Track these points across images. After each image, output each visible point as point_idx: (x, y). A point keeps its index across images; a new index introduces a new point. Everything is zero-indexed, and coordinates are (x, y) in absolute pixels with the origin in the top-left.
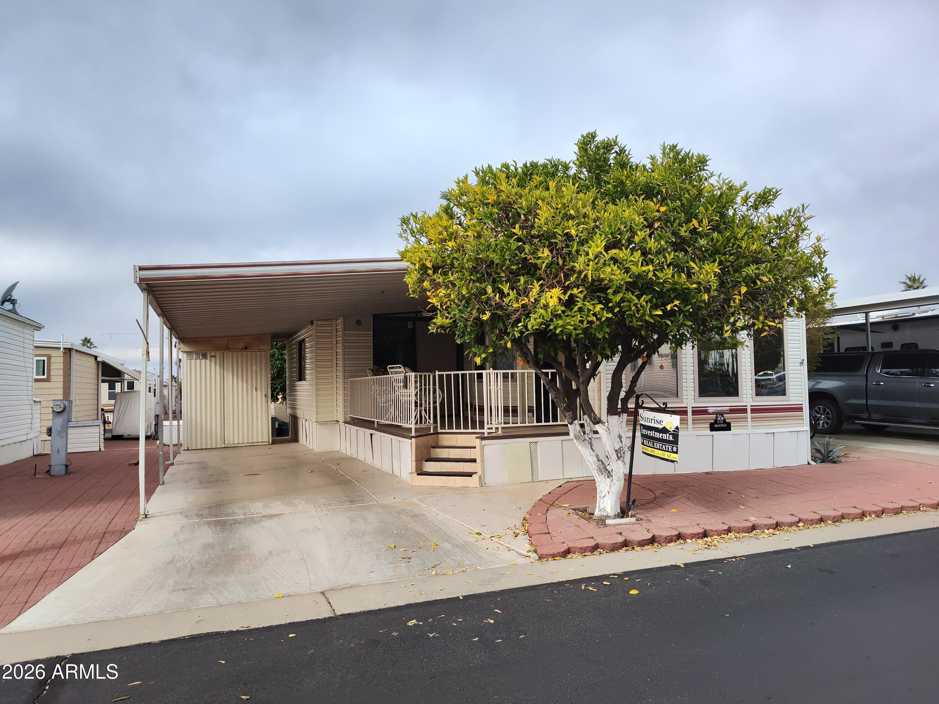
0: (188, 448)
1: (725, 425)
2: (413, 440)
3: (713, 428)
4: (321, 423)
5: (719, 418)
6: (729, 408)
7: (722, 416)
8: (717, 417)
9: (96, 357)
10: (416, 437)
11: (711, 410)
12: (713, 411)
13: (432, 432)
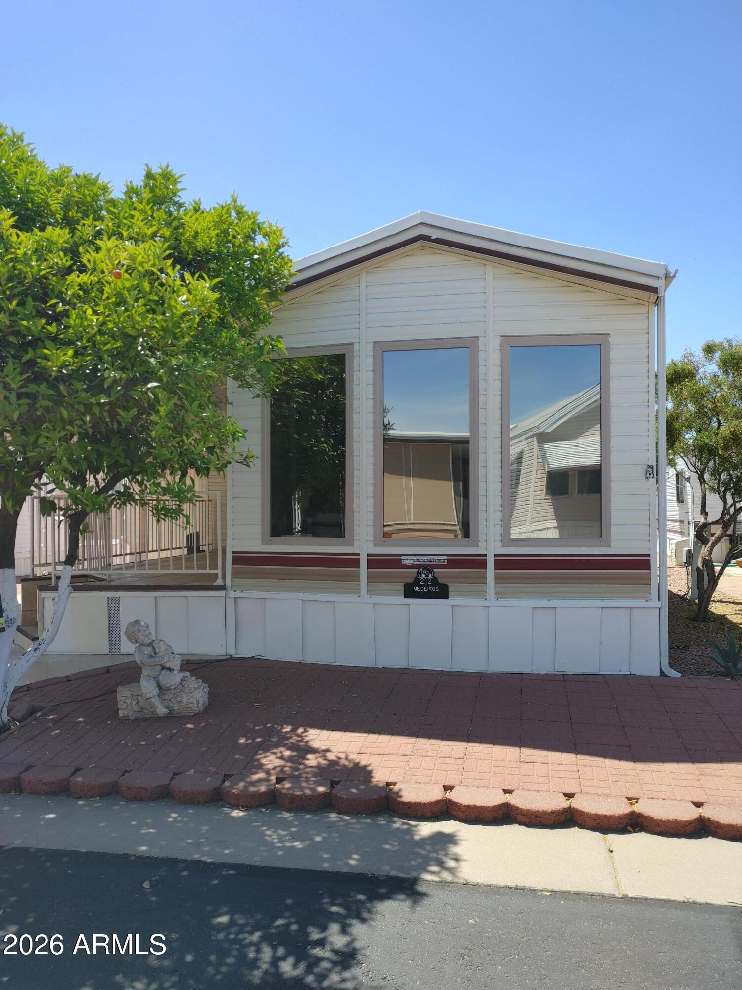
1: (437, 589)
3: (410, 592)
5: (424, 576)
6: (446, 558)
7: (430, 572)
8: (419, 573)
11: (408, 561)
12: (412, 562)
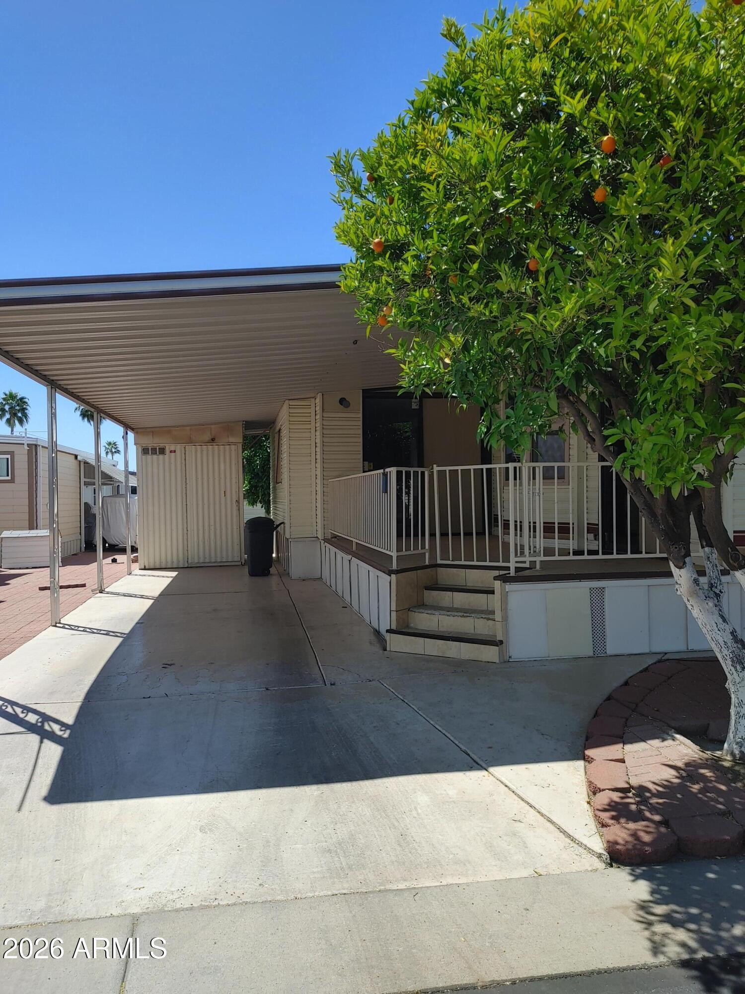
0: (145, 566)
2: (393, 576)
4: (296, 540)
9: (76, 457)
10: (397, 572)
13: (427, 563)
